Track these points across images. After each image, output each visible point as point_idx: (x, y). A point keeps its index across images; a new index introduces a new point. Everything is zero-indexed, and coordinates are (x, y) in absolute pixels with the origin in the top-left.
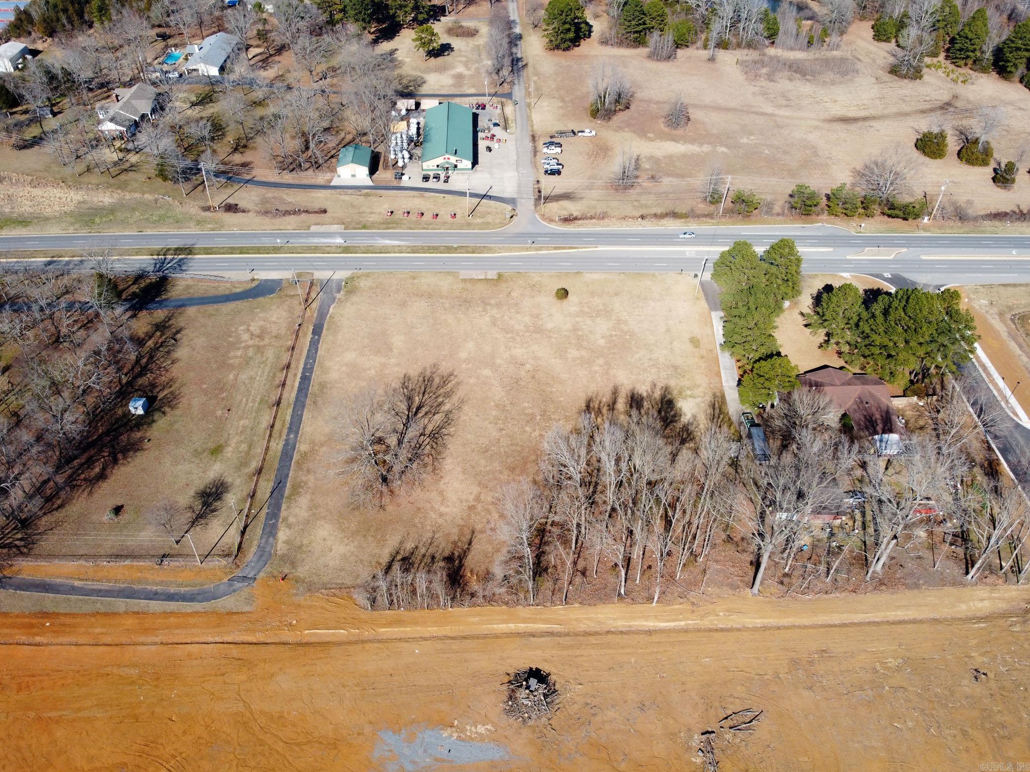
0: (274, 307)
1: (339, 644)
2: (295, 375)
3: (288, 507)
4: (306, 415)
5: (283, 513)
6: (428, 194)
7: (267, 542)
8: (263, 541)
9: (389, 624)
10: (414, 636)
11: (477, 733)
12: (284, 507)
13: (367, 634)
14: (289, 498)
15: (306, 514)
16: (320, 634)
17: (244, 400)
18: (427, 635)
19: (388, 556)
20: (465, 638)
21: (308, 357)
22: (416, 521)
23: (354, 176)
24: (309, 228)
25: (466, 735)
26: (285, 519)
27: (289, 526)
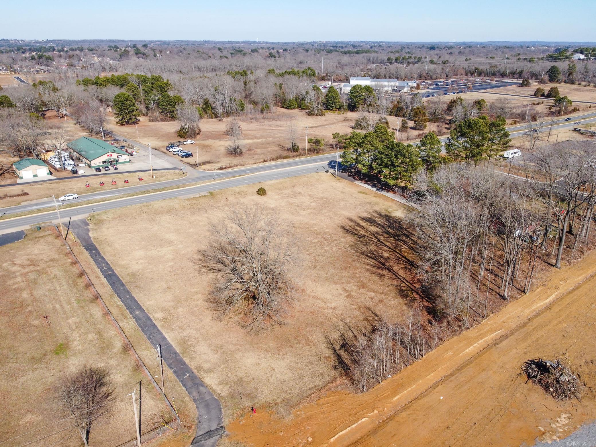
0: (30, 246)
1: (374, 432)
2: (97, 277)
3: (192, 359)
4: (138, 296)
5: (192, 365)
6: (106, 175)
7: (199, 393)
8: (195, 394)
9: (395, 392)
10: (422, 390)
11: (564, 425)
12: (187, 360)
13: (388, 409)
14: (184, 351)
15: (216, 356)
16: (346, 434)
17: (57, 306)
18: (431, 384)
19: (327, 350)
20: (459, 369)
21: (97, 264)
22: (320, 319)
23: (35, 176)
24: (19, 204)
25: (561, 432)
26: (199, 368)
27: (210, 371)
